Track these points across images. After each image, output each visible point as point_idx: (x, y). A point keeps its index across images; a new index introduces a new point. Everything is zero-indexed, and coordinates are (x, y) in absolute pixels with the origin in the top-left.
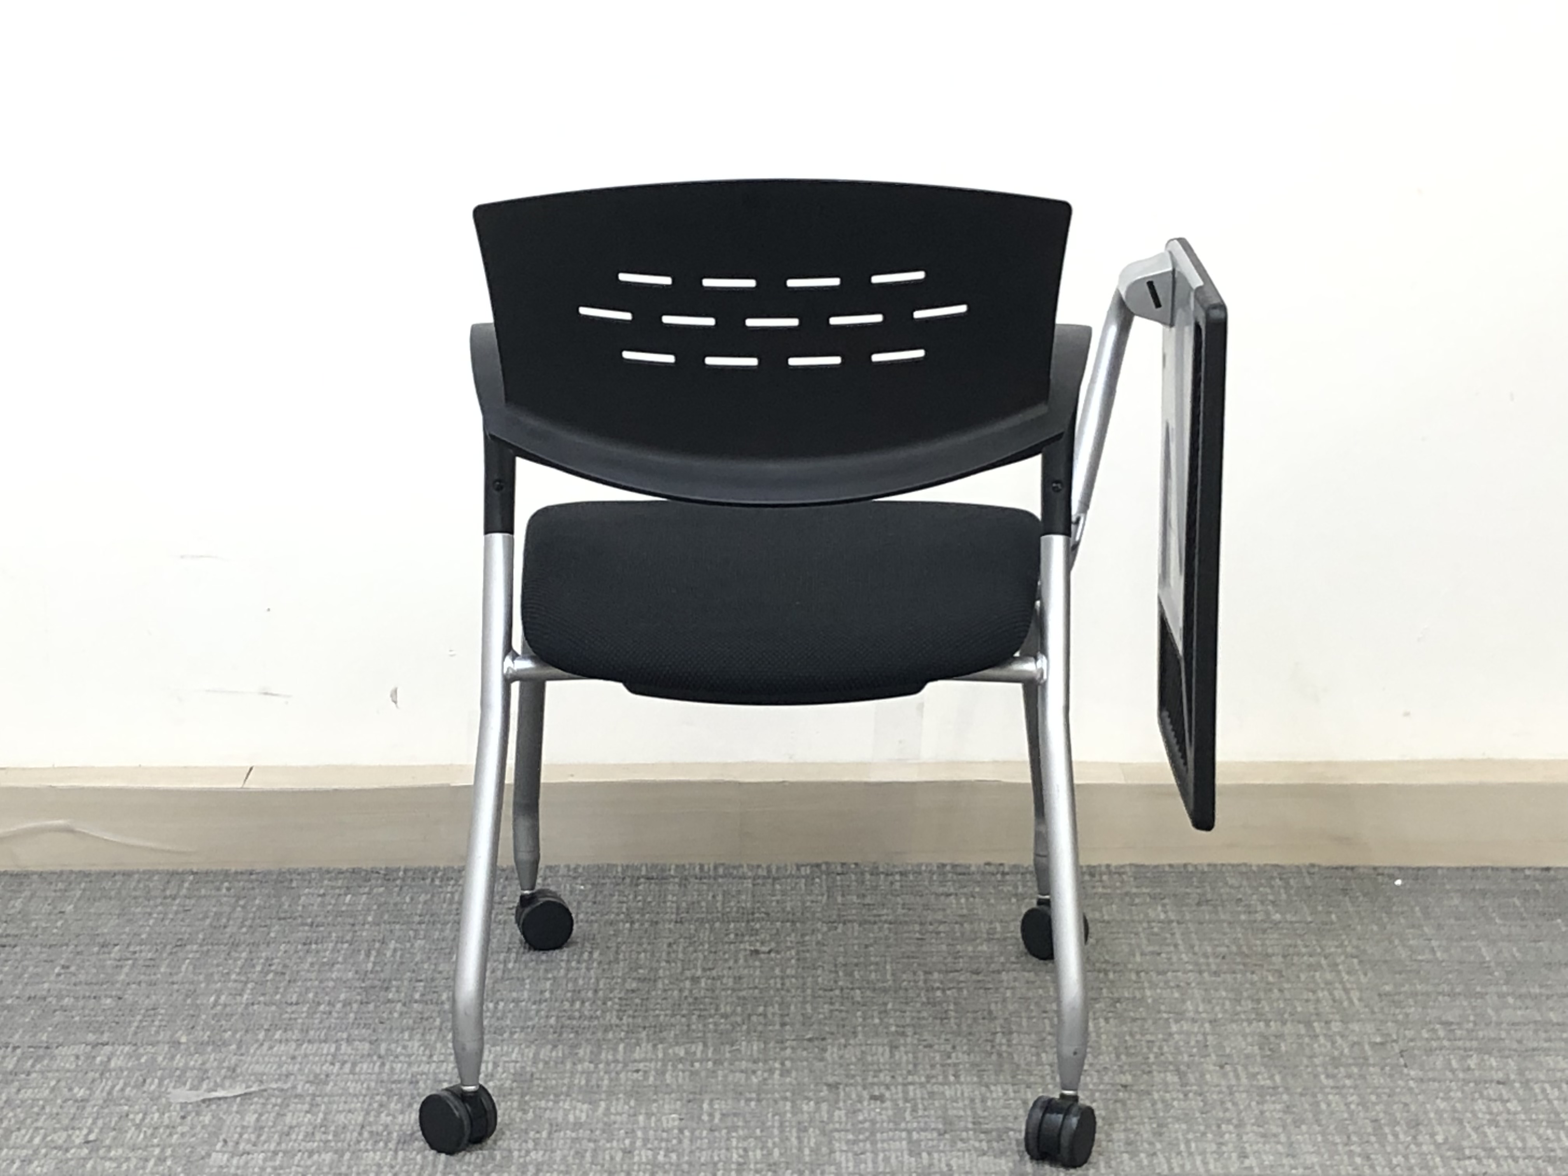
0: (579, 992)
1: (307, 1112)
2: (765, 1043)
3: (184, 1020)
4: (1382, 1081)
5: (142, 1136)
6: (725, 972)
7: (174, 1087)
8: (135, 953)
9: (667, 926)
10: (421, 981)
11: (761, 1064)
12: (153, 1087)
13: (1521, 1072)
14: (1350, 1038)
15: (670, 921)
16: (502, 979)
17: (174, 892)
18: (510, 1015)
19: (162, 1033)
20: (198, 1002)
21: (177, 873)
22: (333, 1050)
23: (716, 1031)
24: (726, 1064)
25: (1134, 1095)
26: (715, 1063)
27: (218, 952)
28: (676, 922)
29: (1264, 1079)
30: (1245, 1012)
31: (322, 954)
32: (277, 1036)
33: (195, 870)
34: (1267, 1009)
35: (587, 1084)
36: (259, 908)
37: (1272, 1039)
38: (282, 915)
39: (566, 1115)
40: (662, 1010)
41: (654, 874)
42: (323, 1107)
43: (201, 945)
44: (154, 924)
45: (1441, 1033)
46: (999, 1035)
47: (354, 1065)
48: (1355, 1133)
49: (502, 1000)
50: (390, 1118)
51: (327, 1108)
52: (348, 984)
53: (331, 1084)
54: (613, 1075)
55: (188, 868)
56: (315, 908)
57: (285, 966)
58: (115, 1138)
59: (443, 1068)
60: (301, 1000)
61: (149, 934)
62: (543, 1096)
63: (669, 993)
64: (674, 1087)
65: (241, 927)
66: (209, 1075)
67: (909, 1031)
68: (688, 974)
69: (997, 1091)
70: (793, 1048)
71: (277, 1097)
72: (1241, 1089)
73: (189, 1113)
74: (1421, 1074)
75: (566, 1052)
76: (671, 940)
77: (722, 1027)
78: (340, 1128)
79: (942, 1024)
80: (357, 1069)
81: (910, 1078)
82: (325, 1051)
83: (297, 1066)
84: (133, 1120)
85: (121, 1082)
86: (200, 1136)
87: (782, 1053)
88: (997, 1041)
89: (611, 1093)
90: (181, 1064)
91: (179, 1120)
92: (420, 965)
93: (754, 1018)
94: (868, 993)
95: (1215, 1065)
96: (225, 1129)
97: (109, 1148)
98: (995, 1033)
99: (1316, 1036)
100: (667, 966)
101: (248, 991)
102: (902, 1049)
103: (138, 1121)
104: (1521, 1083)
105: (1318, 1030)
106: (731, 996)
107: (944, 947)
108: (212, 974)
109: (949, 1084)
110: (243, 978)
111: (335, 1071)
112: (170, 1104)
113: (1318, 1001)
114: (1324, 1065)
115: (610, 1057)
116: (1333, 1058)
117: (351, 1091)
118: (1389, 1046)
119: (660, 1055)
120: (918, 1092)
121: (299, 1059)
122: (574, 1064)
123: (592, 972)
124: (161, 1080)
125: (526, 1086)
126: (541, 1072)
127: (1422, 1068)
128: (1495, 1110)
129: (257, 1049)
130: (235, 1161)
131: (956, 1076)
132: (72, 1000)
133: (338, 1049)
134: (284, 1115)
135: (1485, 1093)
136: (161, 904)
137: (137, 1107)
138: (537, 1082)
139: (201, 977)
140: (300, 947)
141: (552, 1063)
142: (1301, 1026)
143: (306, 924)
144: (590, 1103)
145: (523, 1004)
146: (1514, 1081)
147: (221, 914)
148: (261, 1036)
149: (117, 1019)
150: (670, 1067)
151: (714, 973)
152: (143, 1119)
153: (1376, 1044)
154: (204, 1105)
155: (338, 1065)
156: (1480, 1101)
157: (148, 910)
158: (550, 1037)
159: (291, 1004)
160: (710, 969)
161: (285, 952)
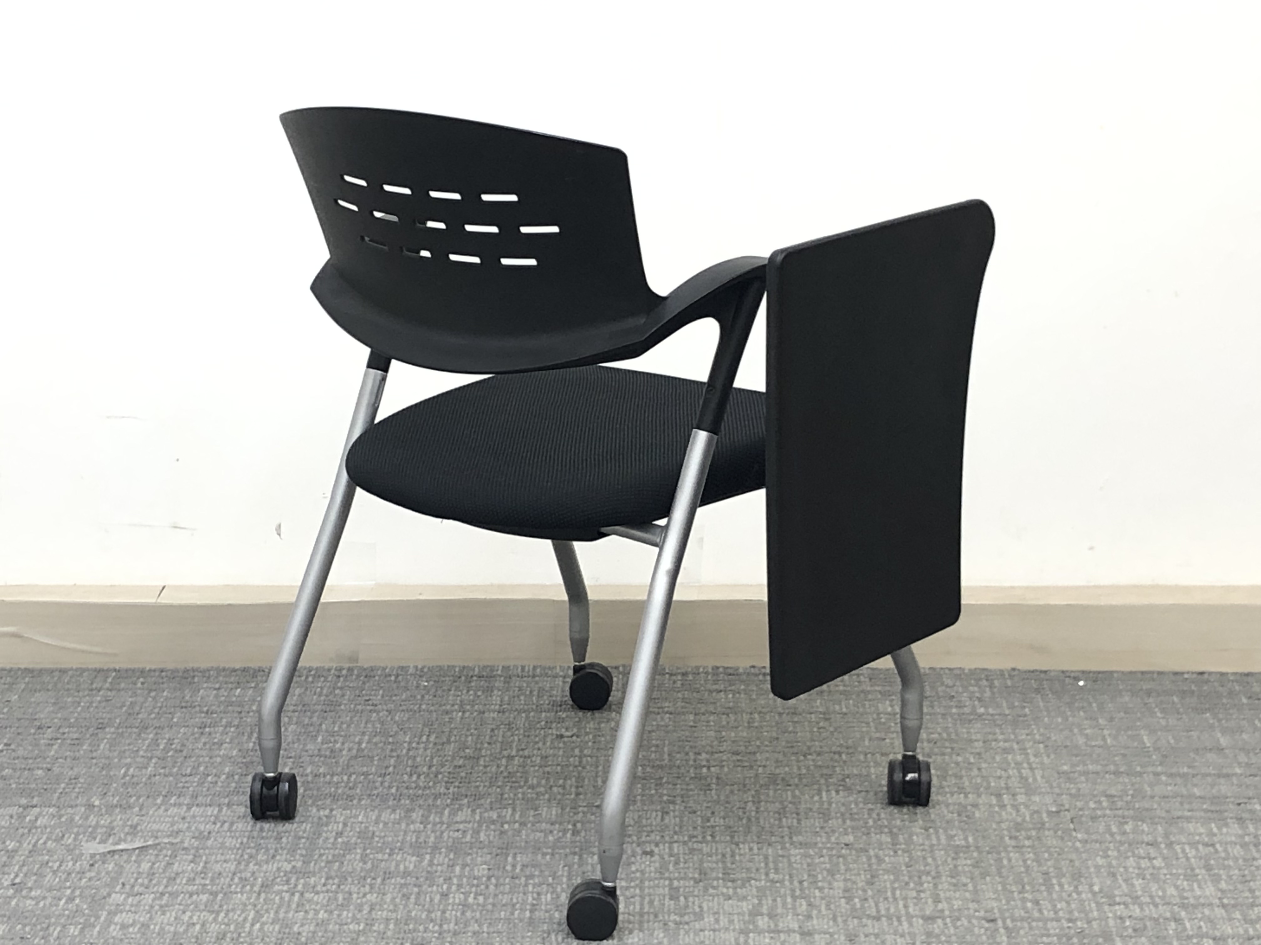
0: (417, 767)
1: (192, 862)
2: (563, 809)
3: (98, 788)
4: (1055, 842)
5: (57, 880)
6: (535, 752)
7: (87, 841)
8: (64, 733)
9: (492, 715)
10: (291, 757)
11: (557, 826)
12: (70, 841)
13: (1167, 835)
14: (1031, 808)
15: (494, 711)
16: (356, 757)
17: (99, 686)
18: (360, 785)
19: (80, 799)
20: (112, 773)
21: (103, 670)
22: (215, 812)
23: (523, 799)
24: (529, 825)
25: (854, 852)
26: (521, 824)
27: (130, 733)
28: (499, 712)
29: (959, 840)
30: (949, 786)
31: (214, 736)
32: (172, 801)
33: (117, 668)
34: (967, 783)
35: (416, 842)
36: (167, 699)
37: (969, 808)
38: (183, 704)
39: (397, 866)
40: (482, 781)
41: (484, 674)
42: (204, 858)
43: (118, 728)
44: (81, 711)
45: (1105, 804)
46: (750, 804)
47: (232, 824)
48: (1029, 884)
49: (354, 773)
50: (257, 867)
51: (207, 858)
52: (232, 760)
53: (212, 839)
54: (438, 833)
55: (112, 666)
56: (211, 698)
57: (183, 745)
58: (36, 881)
59: (303, 828)
60: (194, 772)
61: (77, 719)
62: (381, 850)
63: (488, 769)
64: (486, 843)
65: (150, 714)
66: (115, 831)
67: (678, 800)
68: (505, 753)
69: (744, 849)
70: (584, 813)
71: (168, 850)
72: (941, 847)
73: (96, 862)
74: (1086, 836)
75: (403, 815)
76: (494, 726)
77: (529, 795)
78: (216, 875)
79: (705, 794)
80: (234, 828)
81: (676, 837)
82: (209, 813)
83: (186, 825)
84: (51, 867)
85: (45, 837)
86: (104, 880)
87: (575, 818)
88: (748, 808)
89: (435, 848)
90: (94, 823)
91: (88, 867)
92: (291, 745)
93: (555, 789)
94: (648, 769)
95: (921, 828)
96: (124, 875)
97: (31, 889)
98: (746, 803)
99: (1005, 806)
100: (489, 747)
101: (152, 765)
102: (672, 814)
103: (55, 868)
104: (1167, 845)
105: (1006, 802)
106: (537, 771)
107: (712, 733)
108: (124, 752)
109: (707, 843)
110: (149, 755)
111: (216, 829)
112: (82, 854)
113: (1009, 777)
114: (1008, 830)
115: (437, 820)
116: (1017, 824)
117: (227, 844)
118: (1062, 813)
119: (477, 818)
120: (681, 848)
121: (188, 819)
122: (408, 825)
123: (428, 752)
124: (78, 834)
125: (367, 842)
126: (381, 831)
127: (1087, 832)
128: (1143, 866)
129: (156, 810)
130: (130, 900)
131: (712, 836)
132: (11, 771)
133: (220, 811)
134: (173, 864)
135: (1136, 852)
136: (88, 695)
137: (56, 857)
138: (377, 839)
139: (116, 754)
140: (196, 729)
141: (390, 825)
142: (993, 797)
143: (203, 712)
144: (418, 856)
145: (371, 777)
146: (1161, 843)
147: (136, 703)
148: (159, 801)
149: (45, 787)
150: (484, 828)
151: (526, 753)
152: (60, 866)
153: (1053, 812)
154: (109, 856)
155: (219, 825)
156: (1131, 859)
157: (78, 699)
158: (390, 803)
159: (186, 775)
160: (523, 750)
161: (185, 734)
